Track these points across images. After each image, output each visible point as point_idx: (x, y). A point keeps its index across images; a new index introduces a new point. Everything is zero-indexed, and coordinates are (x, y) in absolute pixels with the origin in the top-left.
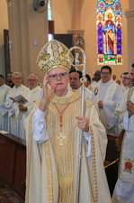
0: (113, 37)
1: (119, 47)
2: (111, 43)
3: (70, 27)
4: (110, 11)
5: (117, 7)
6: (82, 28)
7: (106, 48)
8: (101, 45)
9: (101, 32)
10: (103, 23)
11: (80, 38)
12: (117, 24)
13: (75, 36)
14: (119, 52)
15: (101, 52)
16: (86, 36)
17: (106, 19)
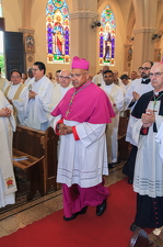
0: (62, 38)
1: (67, 48)
2: (59, 43)
3: (20, 26)
4: (58, 14)
5: (65, 11)
6: (32, 27)
7: (55, 48)
8: (50, 45)
9: (50, 32)
10: (53, 24)
11: (30, 37)
12: (65, 27)
13: (26, 35)
14: (67, 53)
15: (50, 51)
16: (37, 36)
17: (55, 21)
